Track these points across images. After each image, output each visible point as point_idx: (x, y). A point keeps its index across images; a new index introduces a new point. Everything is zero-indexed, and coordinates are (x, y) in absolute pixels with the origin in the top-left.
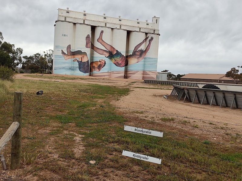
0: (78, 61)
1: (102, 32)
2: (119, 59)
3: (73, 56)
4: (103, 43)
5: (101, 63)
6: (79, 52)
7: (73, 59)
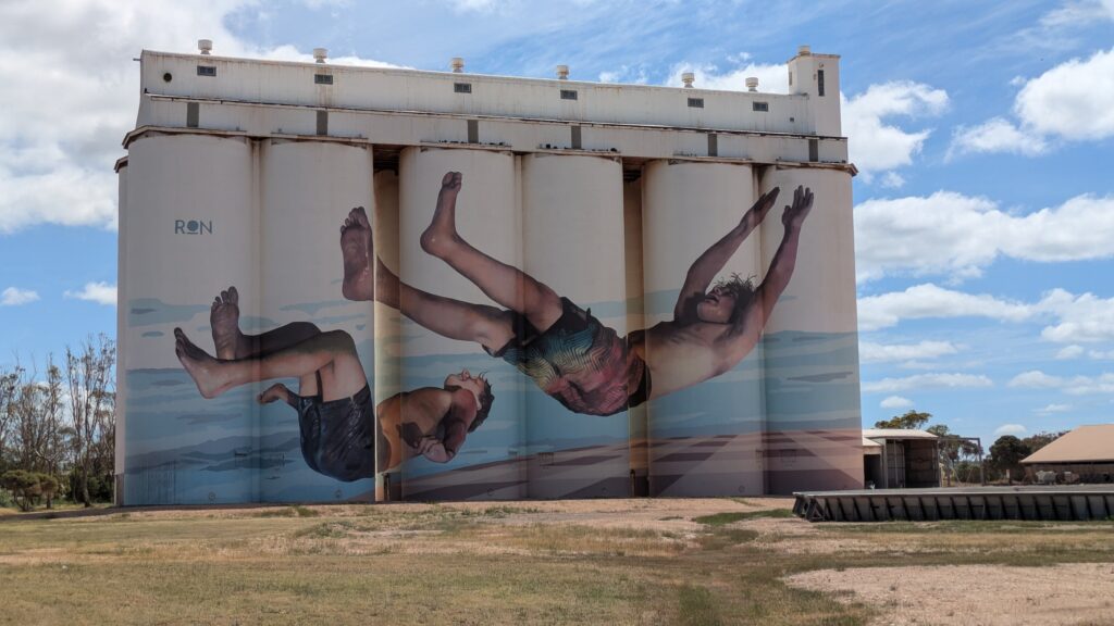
0: (295, 400)
1: (452, 182)
2: (581, 362)
3: (256, 367)
4: (464, 259)
5: (459, 398)
6: (300, 337)
7: (258, 388)
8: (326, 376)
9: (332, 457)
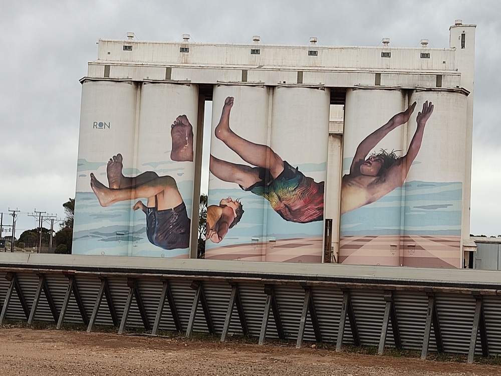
1: (230, 102)
3: (134, 193)
8: (160, 198)
9: (161, 238)
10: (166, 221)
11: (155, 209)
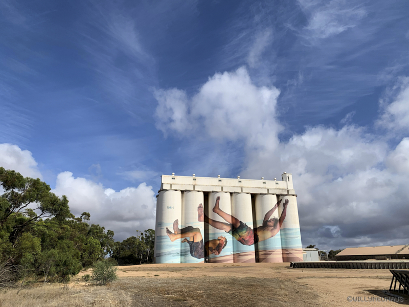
0: (189, 242)
1: (218, 199)
2: (244, 234)
4: (221, 213)
5: (221, 242)
6: (189, 229)
8: (195, 237)
9: (196, 254)
10: (198, 247)
11: (193, 242)
